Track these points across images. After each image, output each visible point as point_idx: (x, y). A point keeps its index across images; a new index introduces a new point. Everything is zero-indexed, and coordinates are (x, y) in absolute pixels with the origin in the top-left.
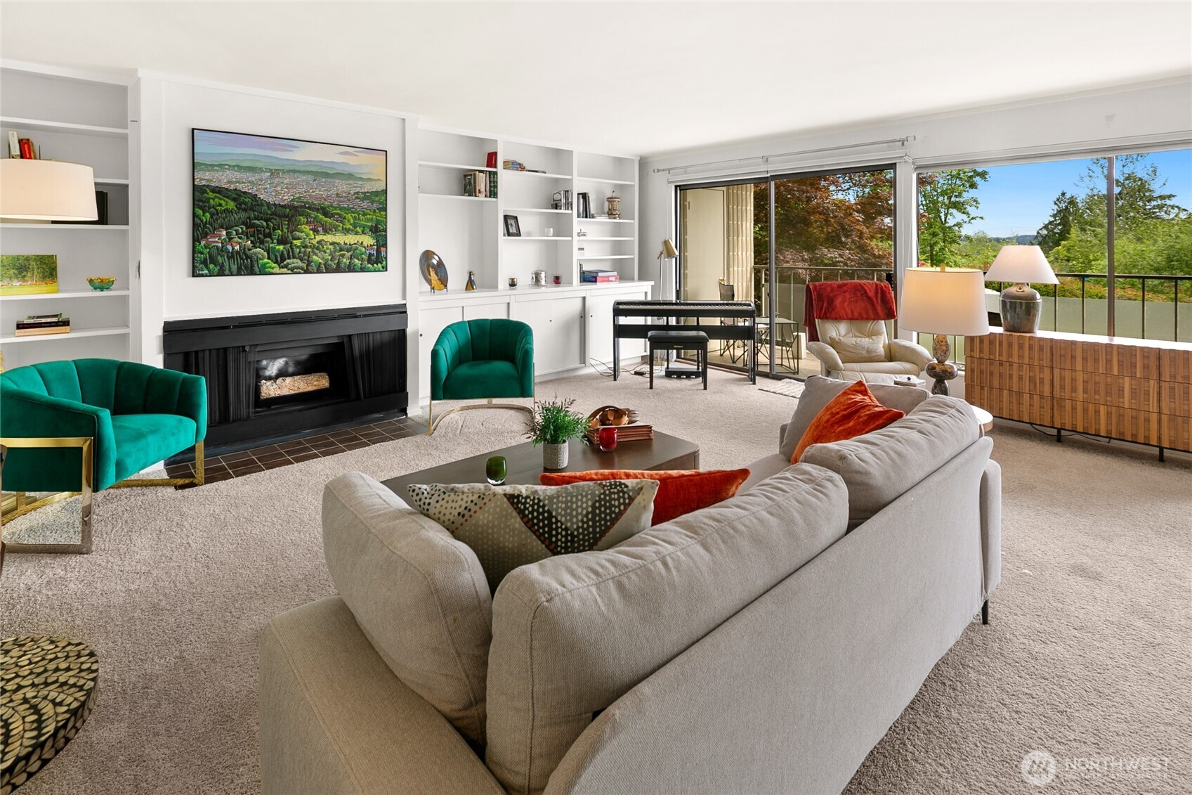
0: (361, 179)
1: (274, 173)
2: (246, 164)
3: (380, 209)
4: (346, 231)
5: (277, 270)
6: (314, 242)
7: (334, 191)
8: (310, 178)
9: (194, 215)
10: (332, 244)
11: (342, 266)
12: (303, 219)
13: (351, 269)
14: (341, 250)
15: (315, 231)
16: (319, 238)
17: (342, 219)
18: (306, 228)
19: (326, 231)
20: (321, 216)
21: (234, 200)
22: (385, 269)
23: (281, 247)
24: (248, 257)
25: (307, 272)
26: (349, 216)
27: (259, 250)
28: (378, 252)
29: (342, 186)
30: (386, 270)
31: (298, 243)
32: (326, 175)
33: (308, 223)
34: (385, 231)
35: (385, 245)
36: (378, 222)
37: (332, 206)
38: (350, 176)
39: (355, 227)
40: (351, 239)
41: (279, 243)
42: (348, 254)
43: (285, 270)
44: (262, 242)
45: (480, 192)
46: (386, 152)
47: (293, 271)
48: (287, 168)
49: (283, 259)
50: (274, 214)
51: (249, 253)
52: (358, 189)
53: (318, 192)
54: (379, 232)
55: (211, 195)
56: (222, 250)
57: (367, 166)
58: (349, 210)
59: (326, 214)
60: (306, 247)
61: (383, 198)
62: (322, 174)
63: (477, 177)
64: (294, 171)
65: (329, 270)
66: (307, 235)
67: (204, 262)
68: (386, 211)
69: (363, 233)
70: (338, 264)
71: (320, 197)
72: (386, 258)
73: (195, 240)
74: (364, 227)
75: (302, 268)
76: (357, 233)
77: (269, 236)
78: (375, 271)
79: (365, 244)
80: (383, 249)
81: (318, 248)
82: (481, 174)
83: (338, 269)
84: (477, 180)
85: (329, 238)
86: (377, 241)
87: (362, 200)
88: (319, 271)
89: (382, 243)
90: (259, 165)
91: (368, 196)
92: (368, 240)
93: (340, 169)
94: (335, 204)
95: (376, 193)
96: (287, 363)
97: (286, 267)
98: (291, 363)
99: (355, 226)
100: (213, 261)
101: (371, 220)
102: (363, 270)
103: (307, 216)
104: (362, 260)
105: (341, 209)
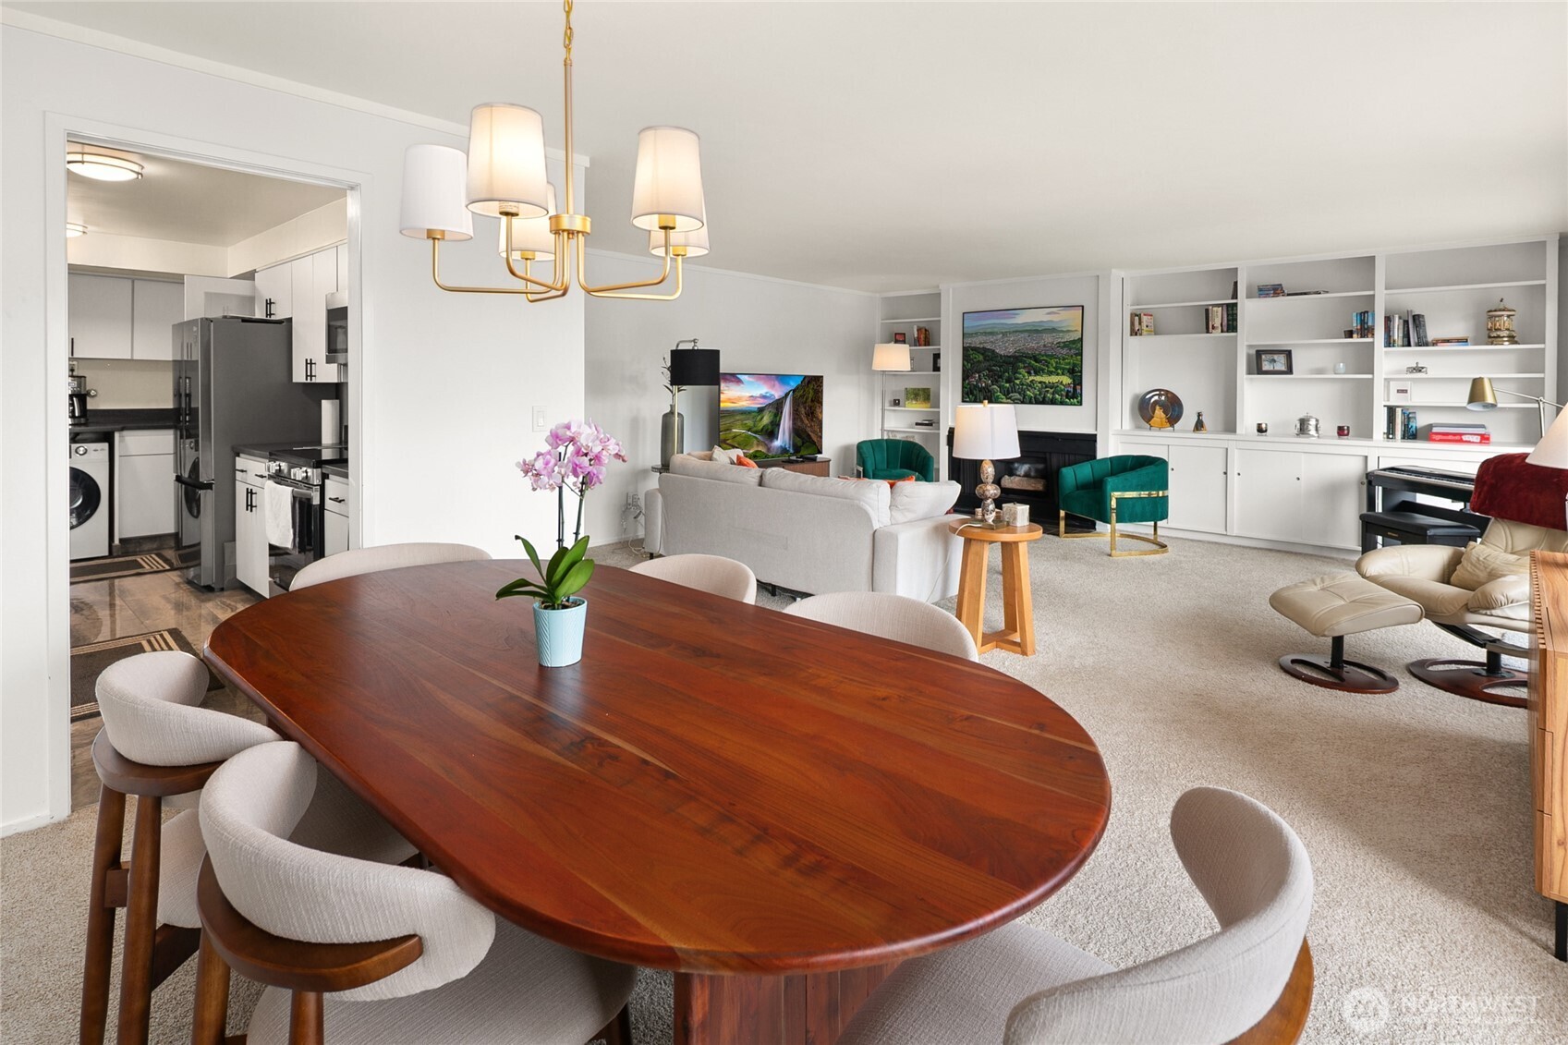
0: (1062, 331)
1: (1004, 334)
2: (989, 330)
3: (1076, 355)
4: (1050, 373)
5: (1005, 400)
6: (1028, 381)
7: (1042, 343)
8: (1026, 334)
9: (964, 365)
10: (1040, 382)
11: (1047, 399)
12: (1021, 365)
13: (1053, 402)
14: (1046, 387)
15: (1029, 373)
16: (1031, 378)
17: (1048, 364)
18: (1023, 371)
19: (1037, 373)
20: (1033, 362)
21: (983, 354)
22: (1080, 403)
23: (1008, 385)
24: (989, 391)
25: (1023, 402)
26: (1053, 362)
27: (995, 387)
28: (1075, 389)
29: (1048, 339)
30: (1081, 405)
31: (1018, 382)
32: (1037, 331)
33: (1024, 368)
34: (1081, 372)
35: (1080, 384)
36: (1075, 365)
37: (1040, 354)
38: (1054, 330)
39: (1057, 370)
40: (1054, 379)
41: (1007, 382)
42: (1051, 391)
43: (1009, 401)
44: (997, 382)
45: (1213, 327)
46: (1083, 307)
47: (1014, 402)
48: (1012, 330)
49: (1009, 394)
50: (1004, 362)
51: (990, 388)
52: (1059, 340)
53: (1032, 345)
54: (1076, 373)
55: (971, 352)
56: (976, 386)
57: (1069, 320)
58: (1052, 356)
59: (1036, 361)
60: (1023, 385)
61: (1079, 345)
62: (1035, 331)
63: (1210, 312)
64: (1016, 331)
65: (1038, 402)
66: (1024, 376)
67: (967, 394)
68: (1081, 355)
69: (1063, 374)
70: (1044, 398)
71: (1032, 349)
72: (1081, 395)
73: (964, 380)
74: (1064, 369)
75: (1019, 400)
76: (1058, 374)
77: (1000, 377)
78: (1071, 405)
79: (1064, 383)
80: (1078, 387)
81: (1030, 386)
82: (1215, 309)
83: (1043, 402)
84: (1210, 315)
85: (1038, 378)
86: (1074, 381)
87: (1062, 348)
88: (1030, 403)
89: (1078, 381)
90: (996, 330)
91: (1067, 345)
92: (1066, 380)
93: (1046, 326)
94: (1043, 353)
95: (1074, 342)
96: (1030, 468)
97: (1010, 398)
98: (1033, 469)
99: (1056, 368)
100: (972, 393)
101: (1069, 364)
102: (1062, 403)
103: (1024, 362)
104: (1062, 395)
105: (1047, 356)
